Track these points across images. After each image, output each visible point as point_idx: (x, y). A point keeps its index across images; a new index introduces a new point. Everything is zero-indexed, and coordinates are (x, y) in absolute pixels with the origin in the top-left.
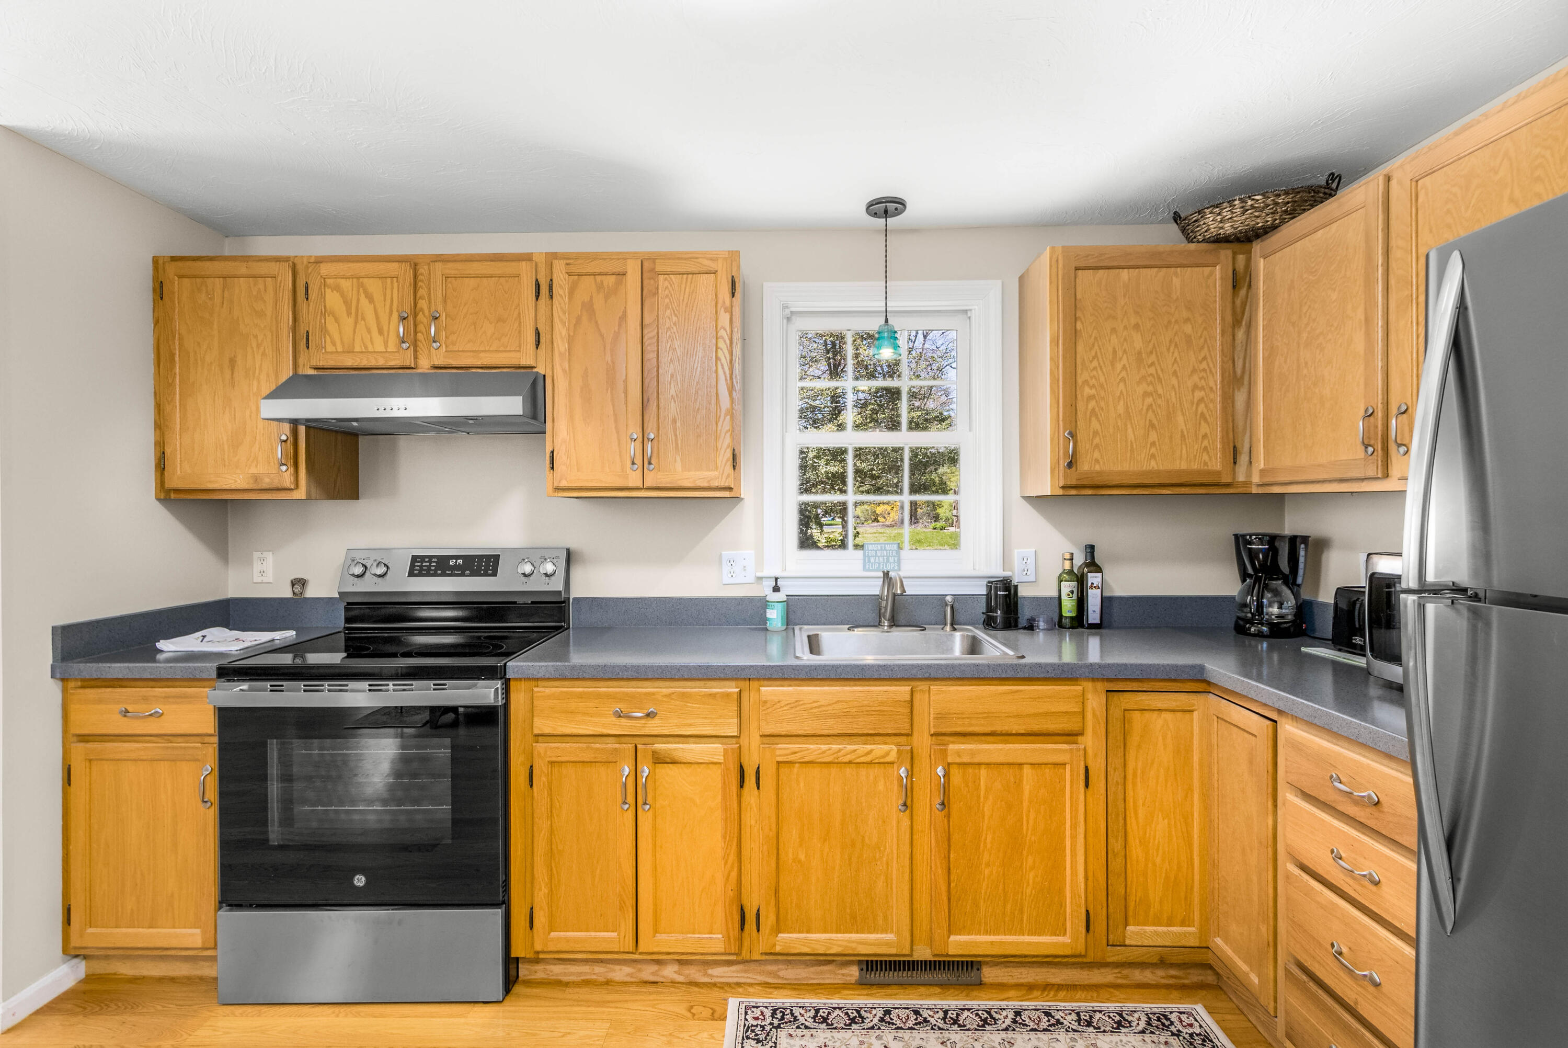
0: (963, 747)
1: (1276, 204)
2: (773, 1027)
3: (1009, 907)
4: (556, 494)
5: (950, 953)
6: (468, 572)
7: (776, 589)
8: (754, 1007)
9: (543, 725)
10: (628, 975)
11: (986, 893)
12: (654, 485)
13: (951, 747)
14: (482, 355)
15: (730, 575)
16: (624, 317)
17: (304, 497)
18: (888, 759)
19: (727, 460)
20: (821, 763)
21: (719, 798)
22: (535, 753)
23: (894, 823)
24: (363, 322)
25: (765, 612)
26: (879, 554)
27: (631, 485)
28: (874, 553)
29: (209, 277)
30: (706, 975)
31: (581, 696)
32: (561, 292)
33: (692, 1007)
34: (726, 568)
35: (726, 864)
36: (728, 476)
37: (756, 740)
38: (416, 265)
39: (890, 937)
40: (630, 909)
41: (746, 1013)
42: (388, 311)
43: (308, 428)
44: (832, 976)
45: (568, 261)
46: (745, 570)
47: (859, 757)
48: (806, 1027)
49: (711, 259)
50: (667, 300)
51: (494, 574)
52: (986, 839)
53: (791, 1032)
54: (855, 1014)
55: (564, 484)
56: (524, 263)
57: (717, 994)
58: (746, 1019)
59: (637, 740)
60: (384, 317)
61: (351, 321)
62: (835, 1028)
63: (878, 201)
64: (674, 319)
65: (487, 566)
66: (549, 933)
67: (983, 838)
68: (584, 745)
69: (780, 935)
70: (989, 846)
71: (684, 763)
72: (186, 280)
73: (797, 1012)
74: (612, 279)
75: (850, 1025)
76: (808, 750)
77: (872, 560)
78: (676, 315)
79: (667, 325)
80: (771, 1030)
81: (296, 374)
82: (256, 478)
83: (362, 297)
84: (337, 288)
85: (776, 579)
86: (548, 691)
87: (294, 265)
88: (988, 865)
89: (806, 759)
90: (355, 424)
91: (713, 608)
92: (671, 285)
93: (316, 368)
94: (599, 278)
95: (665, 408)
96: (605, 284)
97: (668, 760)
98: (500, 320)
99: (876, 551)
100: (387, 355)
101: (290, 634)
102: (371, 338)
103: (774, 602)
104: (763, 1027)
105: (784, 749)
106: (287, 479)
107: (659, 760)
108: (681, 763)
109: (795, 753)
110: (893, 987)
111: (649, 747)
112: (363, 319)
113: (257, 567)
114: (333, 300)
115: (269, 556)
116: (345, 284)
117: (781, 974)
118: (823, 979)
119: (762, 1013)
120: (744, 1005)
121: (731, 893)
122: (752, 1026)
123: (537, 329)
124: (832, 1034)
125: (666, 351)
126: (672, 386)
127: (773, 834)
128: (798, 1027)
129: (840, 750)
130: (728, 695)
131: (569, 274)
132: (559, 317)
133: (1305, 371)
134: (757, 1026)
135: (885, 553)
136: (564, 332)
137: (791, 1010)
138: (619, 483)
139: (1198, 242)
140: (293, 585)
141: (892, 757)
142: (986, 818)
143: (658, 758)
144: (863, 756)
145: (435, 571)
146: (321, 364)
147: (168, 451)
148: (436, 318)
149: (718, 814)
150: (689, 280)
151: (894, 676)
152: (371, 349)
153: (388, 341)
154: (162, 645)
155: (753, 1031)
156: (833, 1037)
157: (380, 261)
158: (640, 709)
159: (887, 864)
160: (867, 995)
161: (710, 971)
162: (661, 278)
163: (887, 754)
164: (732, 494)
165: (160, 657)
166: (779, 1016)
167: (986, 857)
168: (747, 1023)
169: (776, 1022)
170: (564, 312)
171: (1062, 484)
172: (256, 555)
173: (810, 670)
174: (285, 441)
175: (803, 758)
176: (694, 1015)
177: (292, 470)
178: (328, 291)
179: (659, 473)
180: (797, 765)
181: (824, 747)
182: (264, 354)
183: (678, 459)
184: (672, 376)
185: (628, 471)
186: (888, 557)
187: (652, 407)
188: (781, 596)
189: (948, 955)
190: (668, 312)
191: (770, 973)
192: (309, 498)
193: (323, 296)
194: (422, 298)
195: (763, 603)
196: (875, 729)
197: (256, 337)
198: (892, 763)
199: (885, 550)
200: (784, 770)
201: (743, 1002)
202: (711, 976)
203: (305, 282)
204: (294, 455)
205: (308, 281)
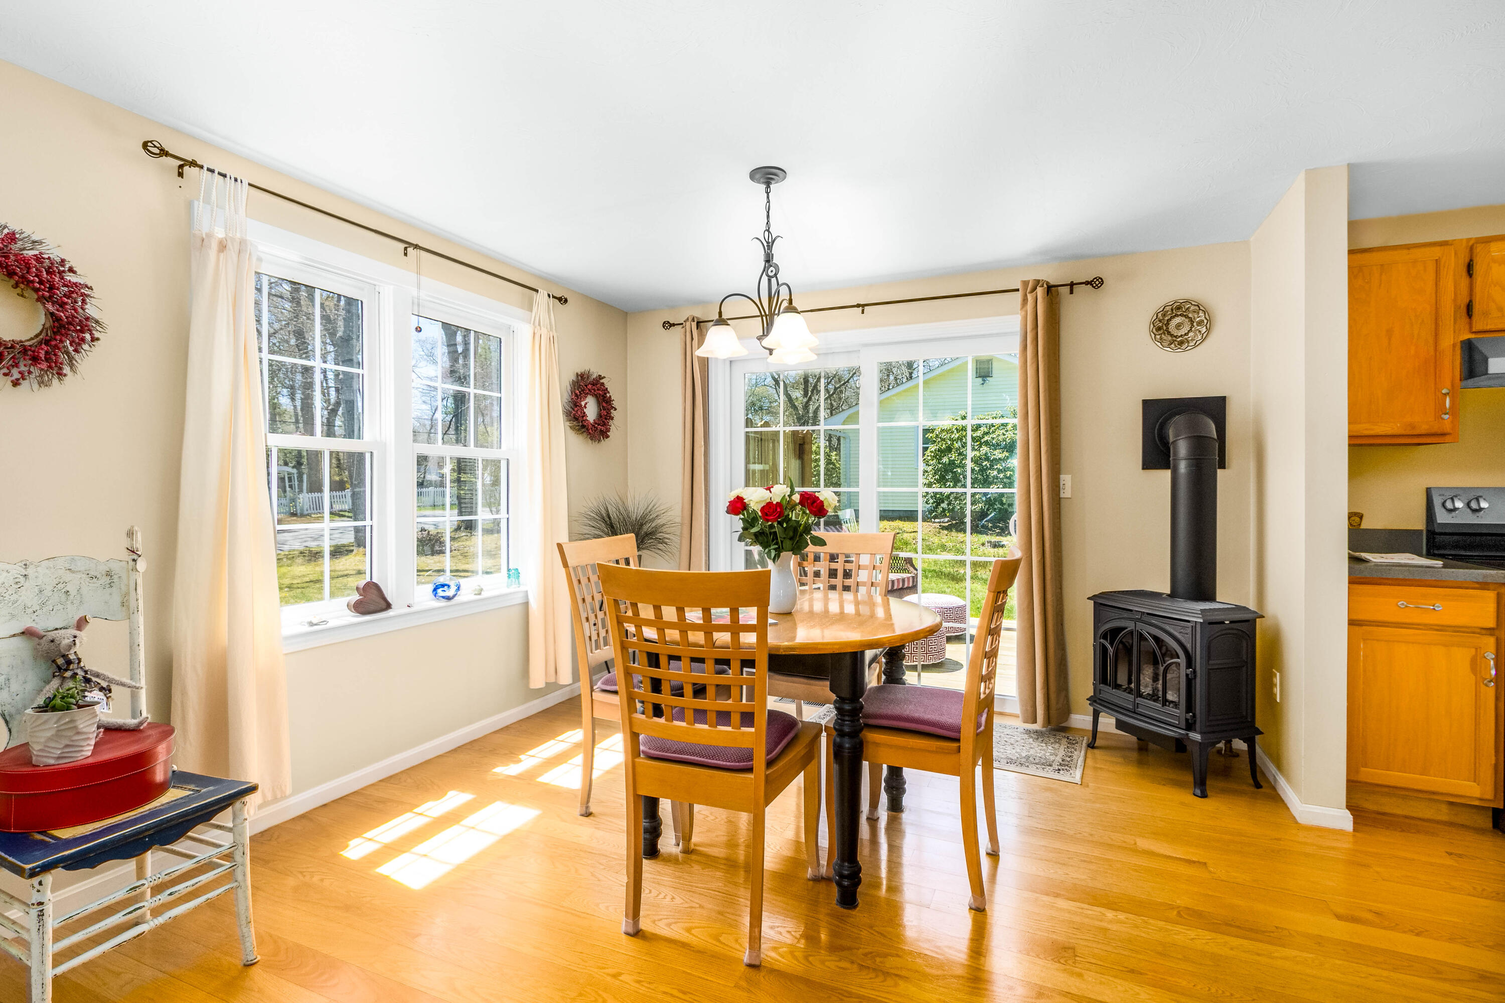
87: (1455, 247)
106: (1448, 426)
146: (1487, 327)
174: (1447, 394)
177: (1451, 418)
178: (1495, 265)
182: (1422, 324)
193: (1489, 272)
203: (1467, 260)
204: (1453, 404)
205: (1474, 259)
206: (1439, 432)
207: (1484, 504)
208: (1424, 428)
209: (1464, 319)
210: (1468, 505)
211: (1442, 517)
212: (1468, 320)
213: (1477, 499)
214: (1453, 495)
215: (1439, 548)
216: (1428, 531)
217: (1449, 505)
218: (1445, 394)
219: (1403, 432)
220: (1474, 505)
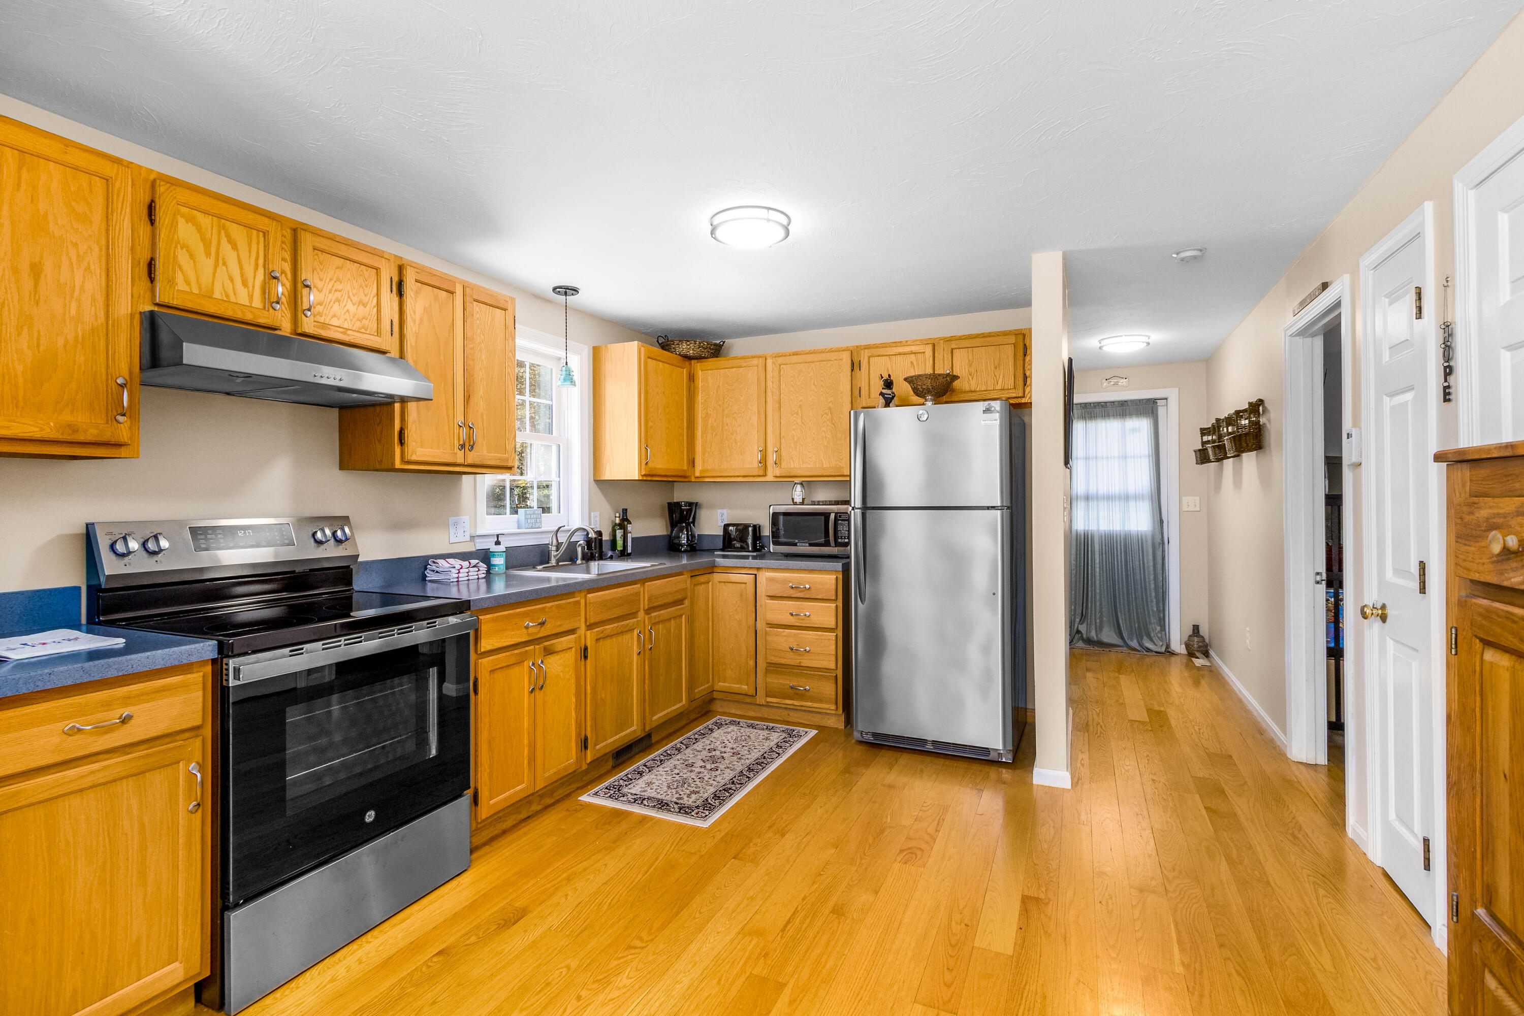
1: (710, 348)
7: (498, 543)
12: (471, 462)
15: (455, 536)
16: (451, 328)
24: (224, 268)
25: (493, 560)
26: (532, 517)
27: (458, 461)
34: (452, 531)
36: (513, 459)
42: (253, 264)
45: (417, 270)
46: (464, 531)
49: (504, 300)
50: (478, 322)
51: (291, 543)
55: (414, 458)
56: (383, 260)
60: (248, 270)
61: (210, 262)
74: (444, 294)
77: (528, 521)
78: (483, 334)
83: (224, 241)
84: (192, 220)
85: (498, 536)
92: (480, 311)
94: (435, 290)
95: (477, 404)
96: (440, 297)
102: (233, 288)
103: (497, 552)
112: (224, 264)
114: (187, 232)
116: (203, 219)
123: (391, 320)
126: (481, 388)
131: (417, 281)
132: (411, 315)
133: (726, 428)
135: (535, 516)
138: (451, 460)
139: (676, 354)
146: (172, 301)
148: (307, 286)
150: (491, 310)
152: (232, 300)
153: (252, 295)
157: (249, 210)
171: (643, 473)
174: (124, 386)
178: (180, 220)
179: (475, 454)
182: (88, 269)
183: (485, 444)
184: (481, 381)
185: (456, 450)
186: (536, 519)
187: (472, 402)
188: (502, 548)
190: (479, 331)
193: (173, 224)
194: (284, 260)
195: (488, 554)
197: (75, 245)
199: (535, 514)
203: (147, 200)
204: (131, 404)
205: (157, 200)
206: (113, 440)
207: (164, 544)
208: (91, 434)
209: (145, 283)
210: (144, 544)
211: (110, 566)
212: (149, 284)
213: (156, 537)
214: (124, 532)
215: (106, 612)
216: (89, 588)
217: (120, 547)
218: (122, 386)
219: (60, 437)
220: (151, 546)
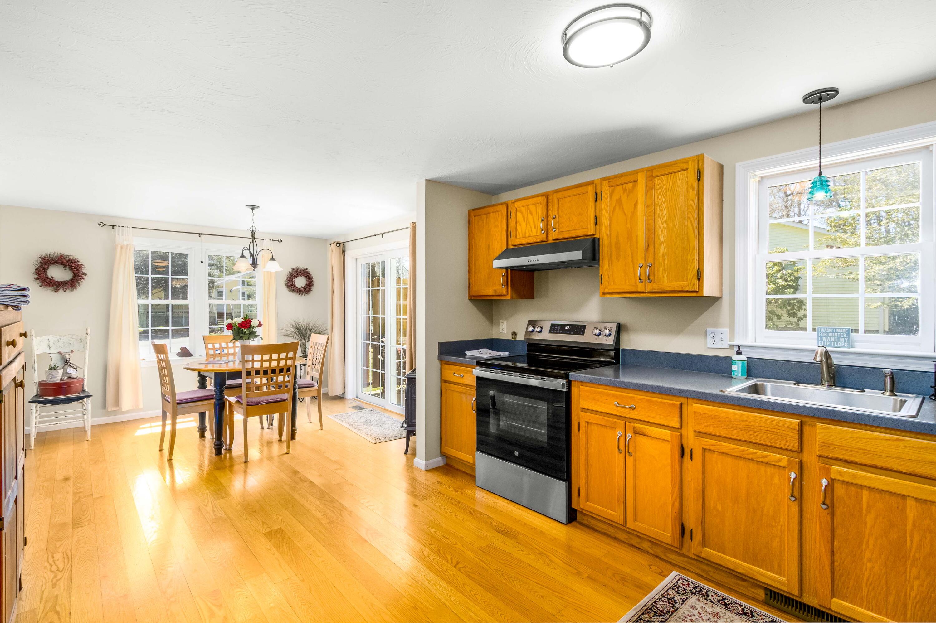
0: (845, 469)
2: (691, 592)
3: (891, 599)
4: (604, 296)
5: (832, 608)
6: (572, 333)
7: (739, 353)
8: (685, 580)
9: (584, 404)
10: (625, 538)
11: (868, 580)
12: (651, 290)
13: (834, 467)
14: (572, 232)
15: (712, 343)
16: (636, 204)
17: (510, 298)
18: (780, 464)
19: (694, 276)
20: (732, 455)
21: (669, 460)
22: (580, 416)
23: (786, 507)
25: (731, 366)
26: (830, 335)
27: (639, 290)
28: (826, 334)
29: (483, 215)
30: (666, 555)
31: (600, 393)
32: (606, 196)
33: (652, 565)
34: (709, 338)
35: (672, 496)
36: (694, 284)
37: (691, 434)
38: (548, 196)
39: (784, 579)
40: (622, 504)
41: (679, 580)
42: (537, 218)
43: (511, 270)
44: (746, 590)
45: (609, 181)
46: (722, 340)
47: (759, 458)
48: (711, 601)
49: (685, 163)
50: (659, 191)
51: (583, 334)
52: (868, 541)
53: (700, 599)
54: (749, 612)
55: (607, 291)
56: (589, 186)
57: (669, 566)
58: (677, 582)
59: (626, 419)
60: (536, 220)
61: (525, 224)
62: (730, 611)
63: (812, 94)
64: (664, 199)
65: (580, 330)
66: (586, 502)
67: (865, 540)
68: (601, 417)
69: (705, 548)
70: (871, 547)
71: (650, 437)
72: (476, 217)
73: (710, 594)
74: (630, 185)
75: (741, 614)
76: (723, 445)
77: (824, 339)
78: (664, 197)
79: (660, 203)
80: (689, 592)
81: (507, 248)
82: (495, 291)
83: (529, 213)
84: (520, 211)
85: (740, 347)
86: (586, 388)
87: (507, 204)
88: (870, 560)
89: (722, 451)
90: (525, 267)
91: (700, 361)
92: (662, 182)
93: (514, 246)
94: (624, 186)
95: (658, 249)
96: (627, 188)
97: (641, 433)
98: (580, 214)
99: (828, 333)
100: (537, 237)
101: (507, 354)
102: (532, 230)
103: (736, 360)
104: (685, 589)
105: (707, 442)
106: (504, 291)
107: (636, 432)
108: (647, 436)
109: (714, 445)
110: (790, 615)
111: (631, 424)
112: (529, 223)
113: (501, 327)
114: (519, 216)
115: (505, 322)
116: (523, 209)
117: (711, 574)
118: (739, 589)
119: (688, 584)
120: (680, 577)
121: (675, 514)
122: (679, 586)
123: (596, 216)
124: (726, 612)
125: (659, 218)
126: (662, 236)
127: (700, 487)
128: (706, 599)
129: (744, 451)
130: (674, 405)
131: (610, 187)
132: (605, 208)
134: (681, 587)
135: (836, 335)
136: (607, 216)
137: (707, 591)
138: (634, 290)
140: (512, 334)
141: (784, 463)
142: (868, 525)
143: (636, 431)
144: (761, 458)
145: (560, 331)
146: (515, 243)
147: (471, 281)
148: (555, 218)
149: (669, 468)
150: (672, 177)
151: (785, 411)
152: (531, 235)
153: (537, 231)
154: (468, 353)
155: (677, 588)
156: (725, 613)
158: (628, 405)
159: (781, 532)
160: (766, 610)
161: (668, 555)
162: (657, 179)
163: (780, 460)
164: (698, 295)
165: (467, 357)
166: (698, 590)
167: (868, 555)
168: (676, 584)
169: (694, 591)
170: (607, 206)
172: (501, 321)
173: (724, 398)
174: (504, 276)
175: (719, 449)
176: (651, 568)
177: (506, 287)
178: (518, 213)
179: (654, 284)
180: (716, 453)
181: (733, 446)
183: (665, 276)
184: (662, 231)
185: (638, 283)
186: (839, 338)
187: (651, 249)
188: (743, 357)
189: (830, 609)
190: (660, 197)
191: (704, 571)
192: (512, 298)
193: (516, 216)
194: (550, 210)
195: (729, 361)
196: (770, 442)
197: (495, 235)
198: (784, 467)
199: (836, 332)
200: (708, 455)
201: (680, 575)
202: (669, 558)
204: (506, 281)
205: (511, 210)
